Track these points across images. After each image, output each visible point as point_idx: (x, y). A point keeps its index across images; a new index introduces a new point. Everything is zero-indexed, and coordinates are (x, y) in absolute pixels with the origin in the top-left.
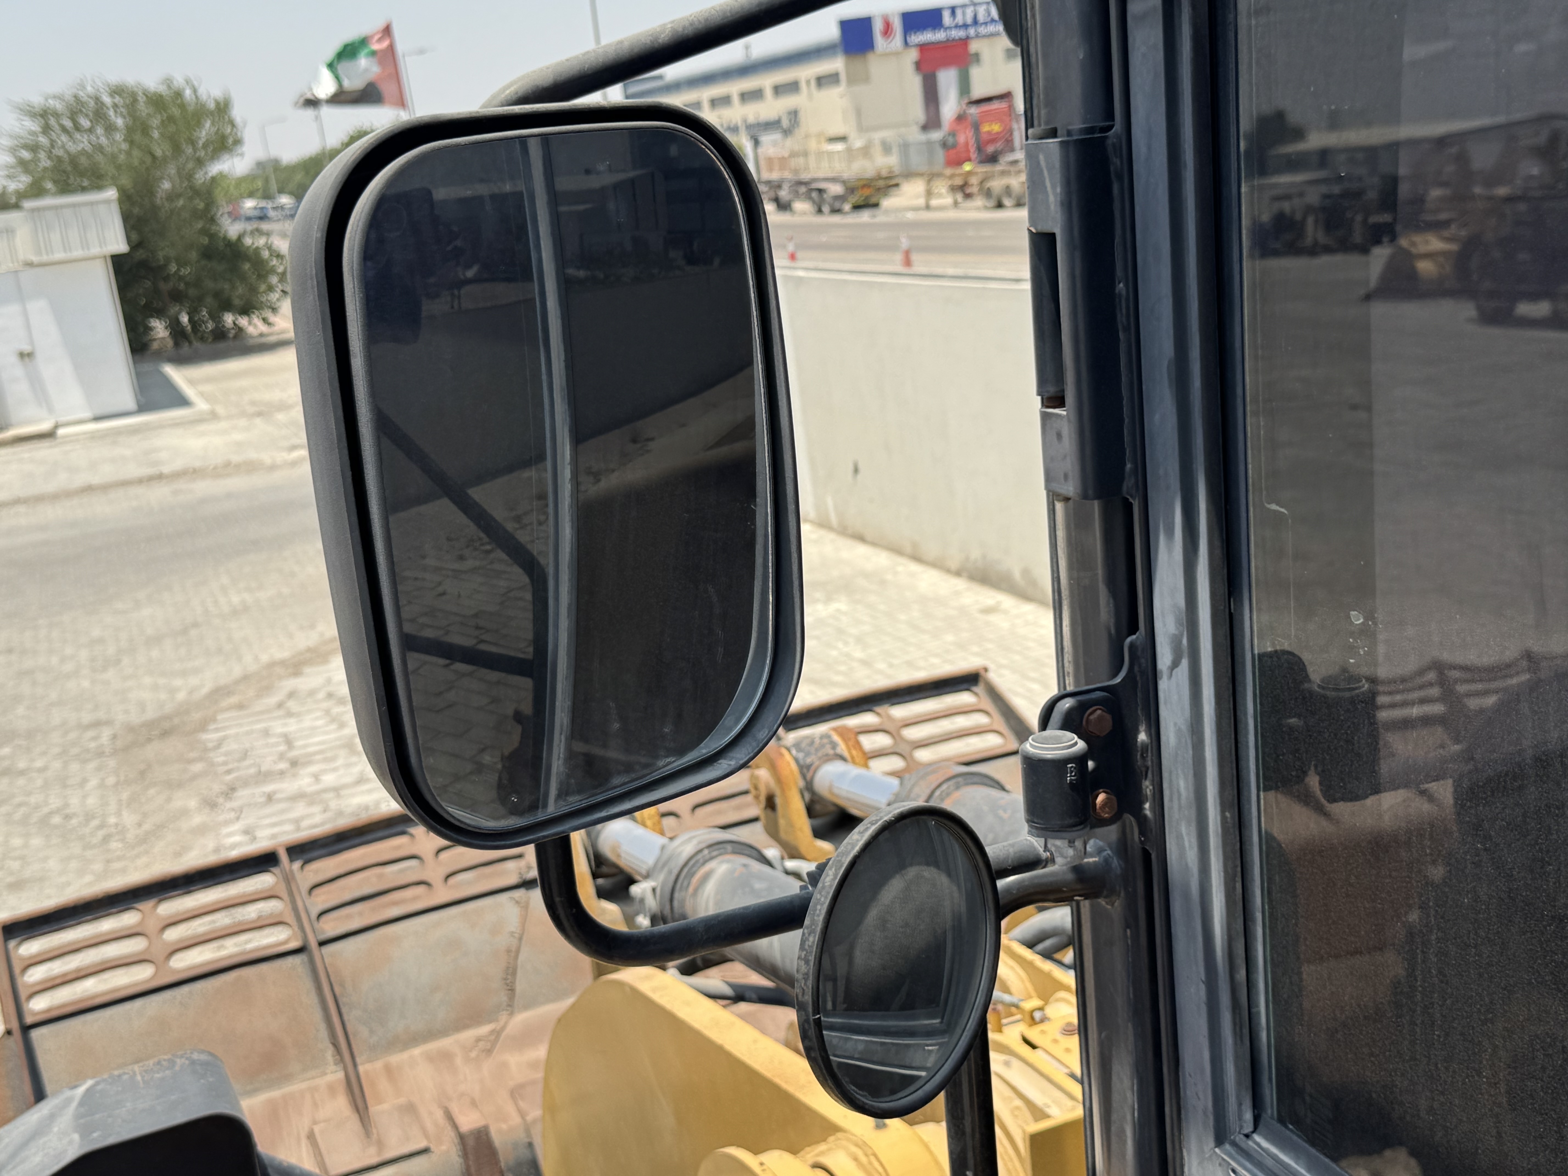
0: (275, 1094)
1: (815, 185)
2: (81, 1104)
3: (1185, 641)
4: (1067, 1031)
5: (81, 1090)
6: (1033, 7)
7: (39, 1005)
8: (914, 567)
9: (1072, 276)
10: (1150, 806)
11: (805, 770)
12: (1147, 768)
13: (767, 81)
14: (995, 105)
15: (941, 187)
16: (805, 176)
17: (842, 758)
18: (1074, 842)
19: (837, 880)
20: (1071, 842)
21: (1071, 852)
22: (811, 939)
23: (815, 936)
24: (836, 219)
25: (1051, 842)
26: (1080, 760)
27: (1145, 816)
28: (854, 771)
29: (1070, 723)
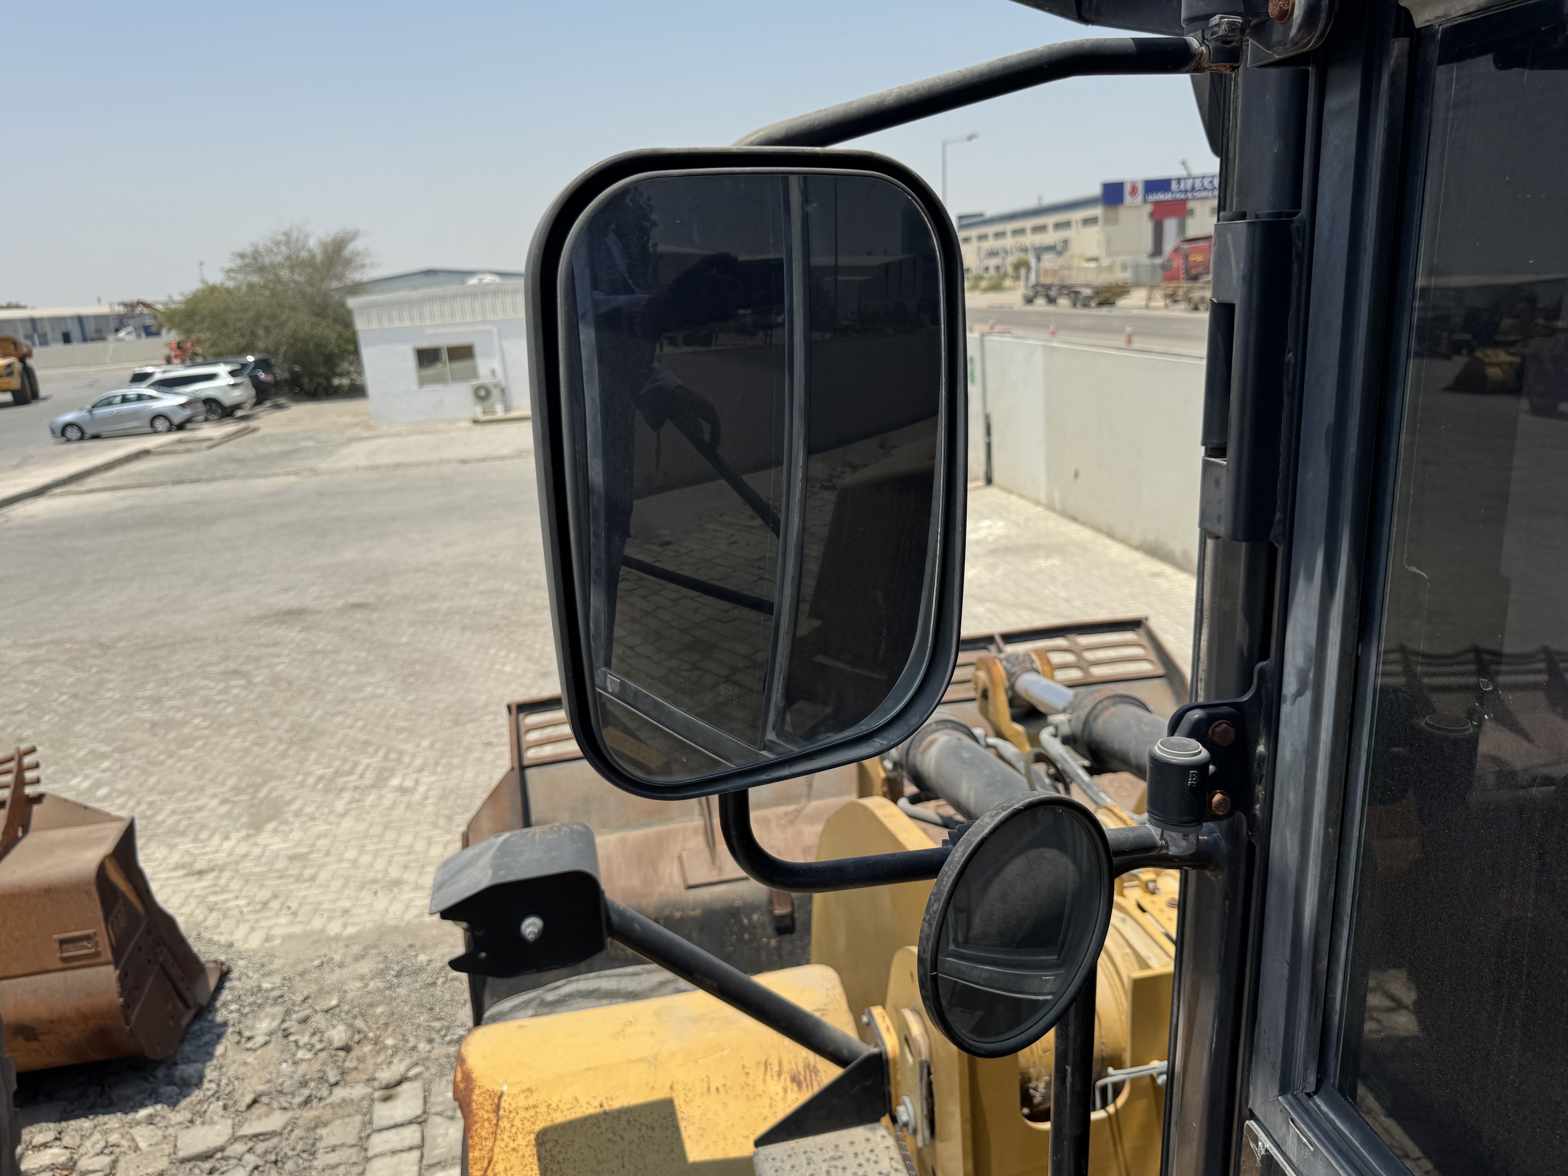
0: (662, 828)
1: (1074, 289)
2: (499, 849)
3: (1311, 675)
4: (1170, 905)
5: (501, 839)
6: (1236, 110)
7: (531, 754)
8: (1108, 542)
9: (1246, 343)
10: (1260, 808)
11: (1011, 676)
12: (1262, 776)
13: (1050, 220)
14: (1201, 244)
15: (1158, 295)
16: (1068, 282)
17: (1037, 671)
18: (1188, 836)
19: (964, 858)
20: (1185, 836)
21: (1184, 844)
22: (936, 906)
23: (939, 904)
24: (1085, 311)
25: (1166, 833)
26: (1201, 767)
27: (1255, 815)
28: (1044, 681)
29: (1197, 732)
